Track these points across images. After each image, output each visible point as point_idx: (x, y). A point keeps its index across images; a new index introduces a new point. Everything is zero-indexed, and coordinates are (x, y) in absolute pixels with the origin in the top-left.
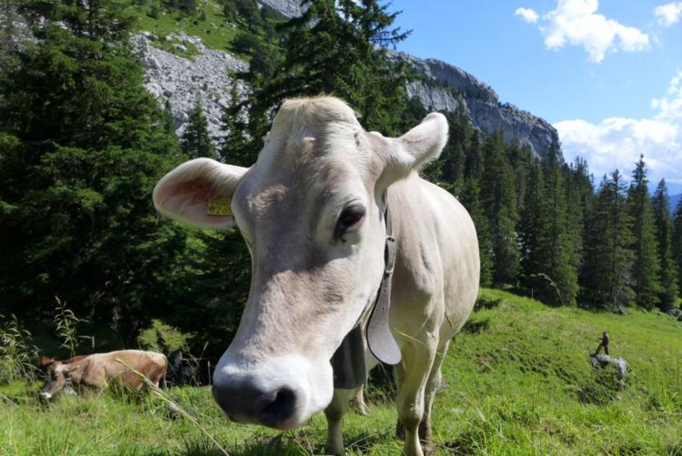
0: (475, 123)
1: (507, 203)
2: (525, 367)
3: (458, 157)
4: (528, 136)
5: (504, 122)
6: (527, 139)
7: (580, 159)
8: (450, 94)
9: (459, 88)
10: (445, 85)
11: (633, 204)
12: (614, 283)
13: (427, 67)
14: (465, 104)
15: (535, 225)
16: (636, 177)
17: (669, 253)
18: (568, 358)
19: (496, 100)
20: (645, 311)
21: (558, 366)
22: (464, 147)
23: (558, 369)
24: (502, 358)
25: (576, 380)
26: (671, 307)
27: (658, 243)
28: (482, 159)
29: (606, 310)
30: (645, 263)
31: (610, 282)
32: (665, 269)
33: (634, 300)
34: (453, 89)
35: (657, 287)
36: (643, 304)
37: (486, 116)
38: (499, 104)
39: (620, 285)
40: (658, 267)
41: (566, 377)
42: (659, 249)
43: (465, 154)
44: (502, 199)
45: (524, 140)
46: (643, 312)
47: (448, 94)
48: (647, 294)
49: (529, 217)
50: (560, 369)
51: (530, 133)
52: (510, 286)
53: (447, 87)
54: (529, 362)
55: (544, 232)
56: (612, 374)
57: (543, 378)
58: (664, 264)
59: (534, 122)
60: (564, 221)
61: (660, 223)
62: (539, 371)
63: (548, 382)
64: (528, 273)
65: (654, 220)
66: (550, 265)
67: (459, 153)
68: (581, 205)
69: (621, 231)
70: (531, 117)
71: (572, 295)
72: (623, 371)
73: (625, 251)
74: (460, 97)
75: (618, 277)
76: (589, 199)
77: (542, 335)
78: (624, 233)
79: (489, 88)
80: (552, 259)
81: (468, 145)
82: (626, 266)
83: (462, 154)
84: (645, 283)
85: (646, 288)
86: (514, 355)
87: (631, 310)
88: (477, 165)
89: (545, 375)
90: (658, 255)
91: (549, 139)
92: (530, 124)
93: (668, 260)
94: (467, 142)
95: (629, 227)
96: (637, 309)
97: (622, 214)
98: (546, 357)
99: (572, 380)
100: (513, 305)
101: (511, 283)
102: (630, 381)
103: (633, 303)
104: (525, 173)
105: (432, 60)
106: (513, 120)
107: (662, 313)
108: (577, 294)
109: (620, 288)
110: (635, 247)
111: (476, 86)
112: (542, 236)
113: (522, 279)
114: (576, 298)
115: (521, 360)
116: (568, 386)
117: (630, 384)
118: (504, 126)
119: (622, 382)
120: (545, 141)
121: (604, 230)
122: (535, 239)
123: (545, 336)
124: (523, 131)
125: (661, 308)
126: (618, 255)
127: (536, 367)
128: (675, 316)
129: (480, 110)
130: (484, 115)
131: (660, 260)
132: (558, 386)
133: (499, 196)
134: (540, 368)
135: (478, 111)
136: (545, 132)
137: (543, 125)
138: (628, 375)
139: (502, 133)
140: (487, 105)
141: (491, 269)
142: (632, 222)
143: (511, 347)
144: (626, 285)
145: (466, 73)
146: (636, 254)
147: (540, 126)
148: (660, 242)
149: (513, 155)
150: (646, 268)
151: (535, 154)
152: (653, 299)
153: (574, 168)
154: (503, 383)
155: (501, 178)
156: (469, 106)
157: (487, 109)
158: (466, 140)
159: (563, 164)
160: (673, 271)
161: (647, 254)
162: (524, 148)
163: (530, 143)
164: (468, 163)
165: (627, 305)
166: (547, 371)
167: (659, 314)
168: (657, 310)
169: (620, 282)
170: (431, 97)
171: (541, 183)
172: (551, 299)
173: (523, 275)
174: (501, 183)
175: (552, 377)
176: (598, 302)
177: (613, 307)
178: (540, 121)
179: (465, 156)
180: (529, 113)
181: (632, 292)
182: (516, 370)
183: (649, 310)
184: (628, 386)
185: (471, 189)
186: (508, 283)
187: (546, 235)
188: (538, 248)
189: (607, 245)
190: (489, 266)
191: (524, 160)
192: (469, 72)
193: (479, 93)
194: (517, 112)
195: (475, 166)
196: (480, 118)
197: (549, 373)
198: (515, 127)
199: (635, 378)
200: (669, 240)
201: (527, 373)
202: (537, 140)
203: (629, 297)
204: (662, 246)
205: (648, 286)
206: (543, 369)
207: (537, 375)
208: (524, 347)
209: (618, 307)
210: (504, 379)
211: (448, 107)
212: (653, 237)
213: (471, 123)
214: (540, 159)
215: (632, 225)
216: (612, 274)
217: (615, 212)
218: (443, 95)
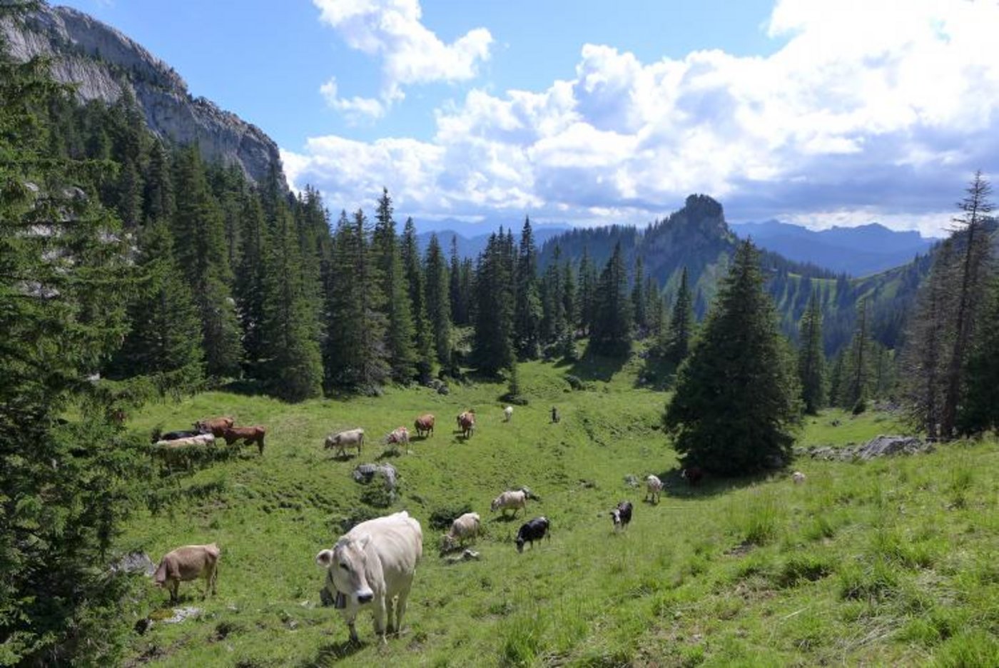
0: (152, 123)
1: (216, 259)
2: (269, 505)
3: (130, 183)
4: (236, 151)
5: (199, 127)
6: (234, 153)
7: (310, 187)
8: (106, 71)
9: (120, 65)
10: (96, 56)
11: (381, 253)
12: (366, 358)
13: (58, 21)
14: (133, 92)
15: (261, 287)
16: (381, 218)
17: (423, 312)
18: (325, 478)
19: (183, 90)
20: (403, 387)
21: (312, 492)
22: (138, 166)
23: (313, 496)
24: (235, 498)
25: (337, 506)
26: (430, 378)
27: (411, 301)
28: (171, 187)
29: (359, 394)
30: (399, 327)
31: (362, 357)
32: (420, 332)
33: (389, 376)
34: (110, 65)
35: (413, 355)
36: (400, 379)
37: (168, 115)
38: (190, 97)
39: (372, 359)
40: (413, 331)
41: (325, 505)
42: (413, 309)
43: (142, 177)
44: (209, 252)
45: (231, 157)
46: (401, 389)
47: (101, 72)
48: (404, 365)
49: (250, 276)
50: (317, 495)
51: (239, 145)
52: (231, 380)
53: (99, 59)
54: (275, 496)
55: (273, 297)
56: (380, 487)
57: (295, 515)
58: (419, 326)
59: (243, 130)
60: (299, 280)
61: (411, 276)
62: (290, 506)
63: (302, 519)
64: (254, 357)
65: (405, 273)
66: (285, 343)
67: (131, 176)
68: (317, 255)
69: (370, 289)
70: (239, 123)
71: (317, 382)
72: (392, 480)
73: (376, 314)
74: (124, 79)
75: (370, 349)
76: (325, 245)
77: (286, 452)
78: (374, 292)
79: (172, 71)
80: (287, 335)
81: (146, 163)
82: (378, 334)
83: (136, 178)
84: (400, 353)
85: (402, 359)
86: (252, 492)
87: (386, 389)
88: (163, 195)
89: (298, 508)
90: (413, 316)
91: (266, 155)
92: (238, 133)
93: (423, 321)
94: (143, 159)
95: (378, 283)
96: (394, 387)
97: (368, 267)
98: (296, 483)
99: (333, 507)
100: (241, 412)
101: (232, 376)
102: (400, 490)
103: (389, 380)
104: (237, 208)
105: (68, 11)
106: (213, 124)
107: (421, 387)
108: (323, 378)
109: (373, 362)
110: (386, 309)
111: (149, 64)
112: (271, 303)
113: (246, 367)
114: (322, 384)
115: (264, 496)
116: (329, 517)
117: (401, 494)
118: (199, 132)
119: (392, 494)
120: (261, 159)
121: (349, 289)
122: (260, 308)
123: (292, 453)
124: (228, 142)
125: (419, 381)
126: (368, 321)
127: (285, 500)
128: (435, 388)
129: (160, 104)
130: (166, 112)
131: (415, 321)
132: (317, 520)
133: (203, 248)
134: (291, 501)
135: (156, 106)
136: (259, 145)
137: (258, 136)
138: (397, 483)
139: (197, 143)
140: (168, 97)
141: (202, 360)
142: (382, 277)
143: (247, 480)
144: (380, 358)
145: (130, 41)
146: (388, 318)
147: (252, 136)
148: (413, 299)
149: (218, 182)
150: (401, 334)
151: (248, 178)
152: (410, 372)
153: (304, 199)
154: (243, 539)
155: (204, 221)
156: (139, 94)
157: (170, 104)
158: (141, 155)
159: (288, 193)
160: (429, 334)
161: (399, 316)
162: (232, 169)
163: (241, 162)
164: (148, 193)
165: (382, 383)
166: (301, 503)
167: (417, 389)
168: (415, 384)
169: (372, 355)
170: (70, 73)
171: (263, 227)
172: (290, 392)
173: (247, 362)
174: (204, 227)
175: (308, 510)
176: (349, 384)
177: (366, 390)
178: (252, 129)
179: (142, 181)
180: (235, 115)
181: (387, 366)
182: (258, 512)
183: (407, 385)
184: (399, 496)
185: (159, 239)
186: (227, 376)
187: (275, 302)
188: (266, 322)
189: (354, 308)
190: (198, 356)
191: (234, 189)
192: (136, 40)
193: (155, 77)
194: (217, 113)
195: (160, 198)
196: (160, 117)
197: (303, 505)
198: (217, 135)
199: (405, 484)
200: (423, 297)
201: (274, 512)
202: (247, 157)
203: (384, 373)
204: (416, 305)
205: (404, 357)
206: (295, 502)
207: (287, 511)
208: (265, 477)
209: (372, 387)
210: (244, 531)
211: (103, 93)
212: (406, 294)
213: (145, 123)
214: (256, 184)
215: (382, 281)
216: (363, 346)
217: (361, 265)
218: (93, 72)
